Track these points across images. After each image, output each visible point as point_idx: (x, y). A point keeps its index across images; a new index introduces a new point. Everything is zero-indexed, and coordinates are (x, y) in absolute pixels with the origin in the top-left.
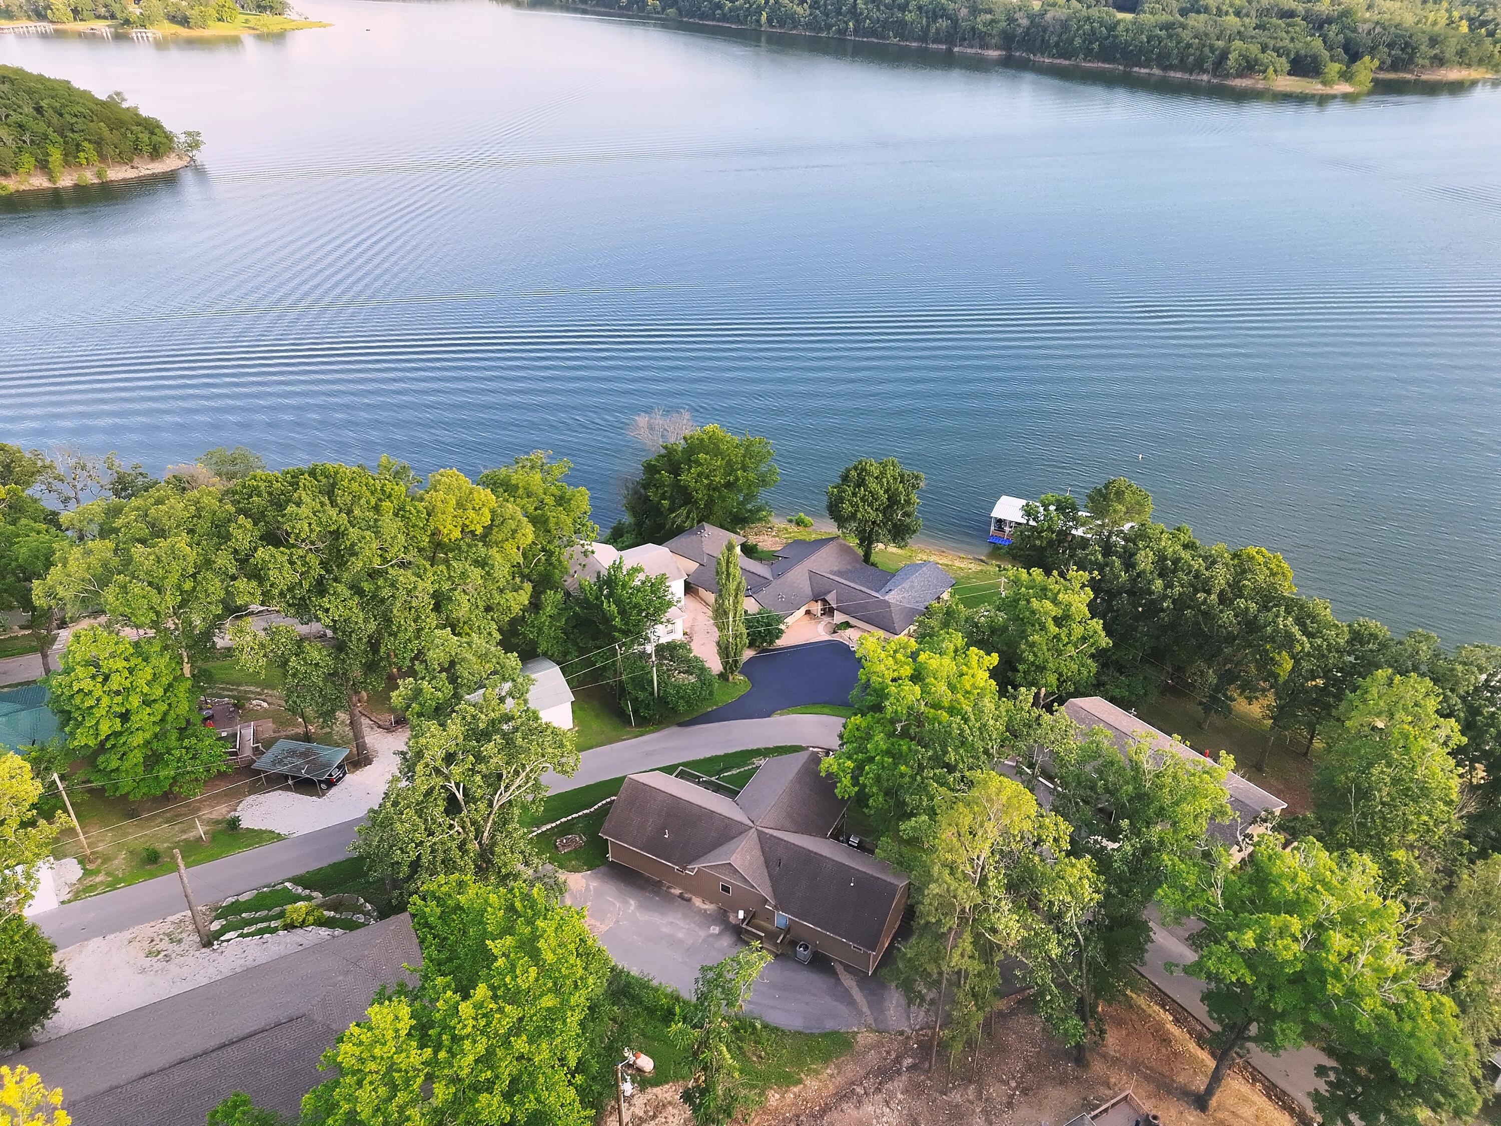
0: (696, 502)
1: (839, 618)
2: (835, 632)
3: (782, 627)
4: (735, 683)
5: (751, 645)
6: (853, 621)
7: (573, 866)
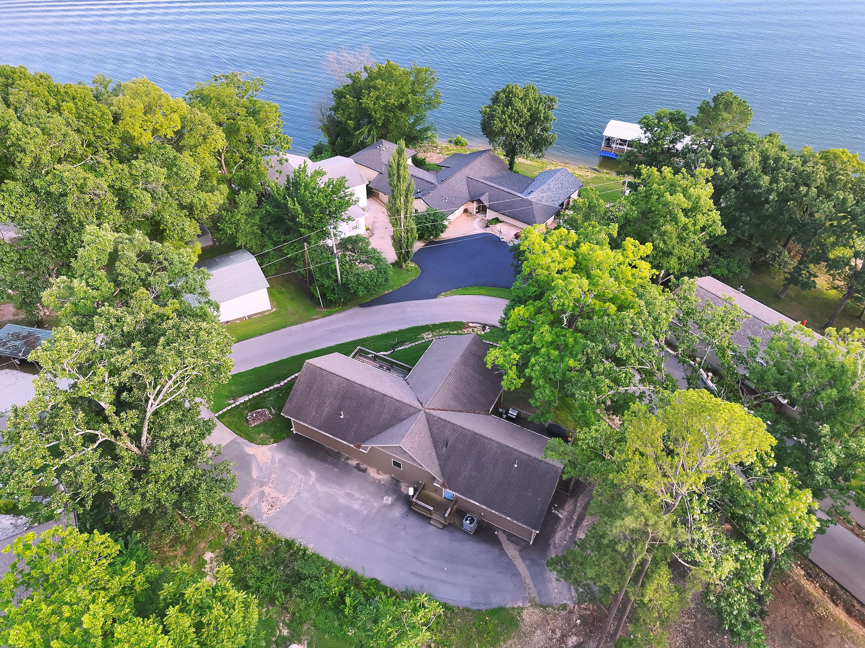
0: (375, 121)
1: (490, 215)
2: (487, 226)
3: (446, 223)
4: (408, 270)
5: (420, 238)
6: (501, 217)
7: (261, 439)
